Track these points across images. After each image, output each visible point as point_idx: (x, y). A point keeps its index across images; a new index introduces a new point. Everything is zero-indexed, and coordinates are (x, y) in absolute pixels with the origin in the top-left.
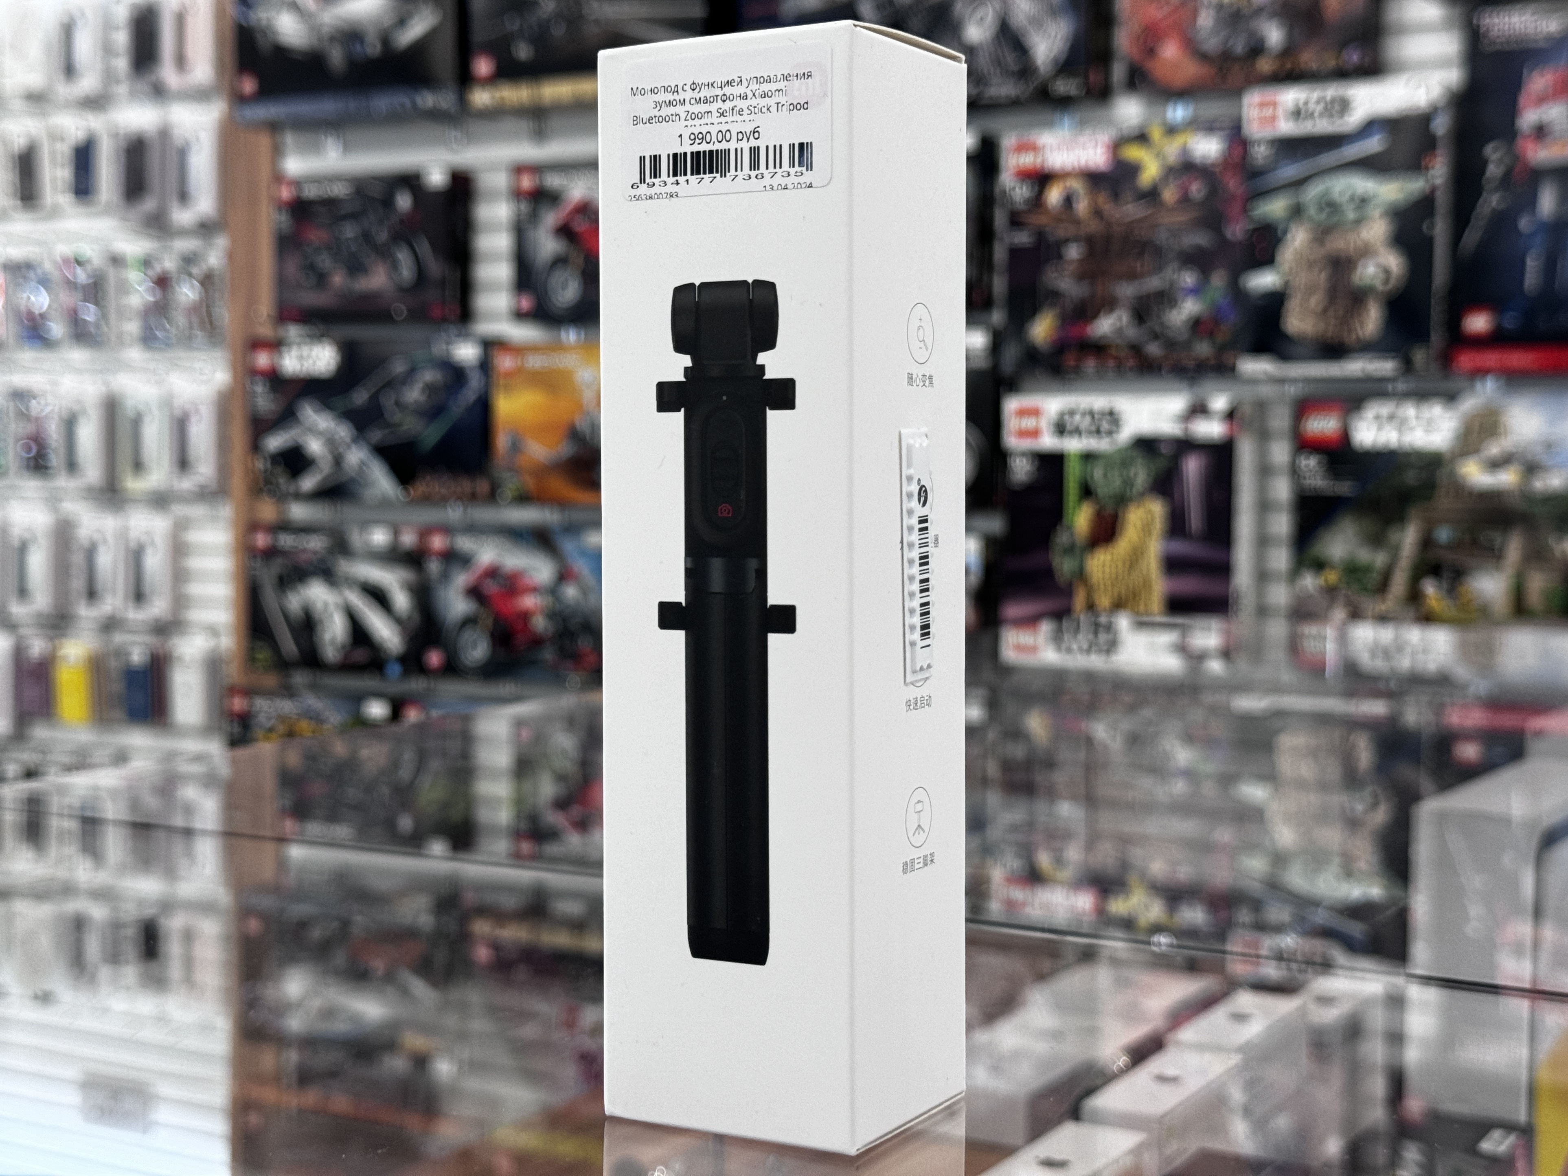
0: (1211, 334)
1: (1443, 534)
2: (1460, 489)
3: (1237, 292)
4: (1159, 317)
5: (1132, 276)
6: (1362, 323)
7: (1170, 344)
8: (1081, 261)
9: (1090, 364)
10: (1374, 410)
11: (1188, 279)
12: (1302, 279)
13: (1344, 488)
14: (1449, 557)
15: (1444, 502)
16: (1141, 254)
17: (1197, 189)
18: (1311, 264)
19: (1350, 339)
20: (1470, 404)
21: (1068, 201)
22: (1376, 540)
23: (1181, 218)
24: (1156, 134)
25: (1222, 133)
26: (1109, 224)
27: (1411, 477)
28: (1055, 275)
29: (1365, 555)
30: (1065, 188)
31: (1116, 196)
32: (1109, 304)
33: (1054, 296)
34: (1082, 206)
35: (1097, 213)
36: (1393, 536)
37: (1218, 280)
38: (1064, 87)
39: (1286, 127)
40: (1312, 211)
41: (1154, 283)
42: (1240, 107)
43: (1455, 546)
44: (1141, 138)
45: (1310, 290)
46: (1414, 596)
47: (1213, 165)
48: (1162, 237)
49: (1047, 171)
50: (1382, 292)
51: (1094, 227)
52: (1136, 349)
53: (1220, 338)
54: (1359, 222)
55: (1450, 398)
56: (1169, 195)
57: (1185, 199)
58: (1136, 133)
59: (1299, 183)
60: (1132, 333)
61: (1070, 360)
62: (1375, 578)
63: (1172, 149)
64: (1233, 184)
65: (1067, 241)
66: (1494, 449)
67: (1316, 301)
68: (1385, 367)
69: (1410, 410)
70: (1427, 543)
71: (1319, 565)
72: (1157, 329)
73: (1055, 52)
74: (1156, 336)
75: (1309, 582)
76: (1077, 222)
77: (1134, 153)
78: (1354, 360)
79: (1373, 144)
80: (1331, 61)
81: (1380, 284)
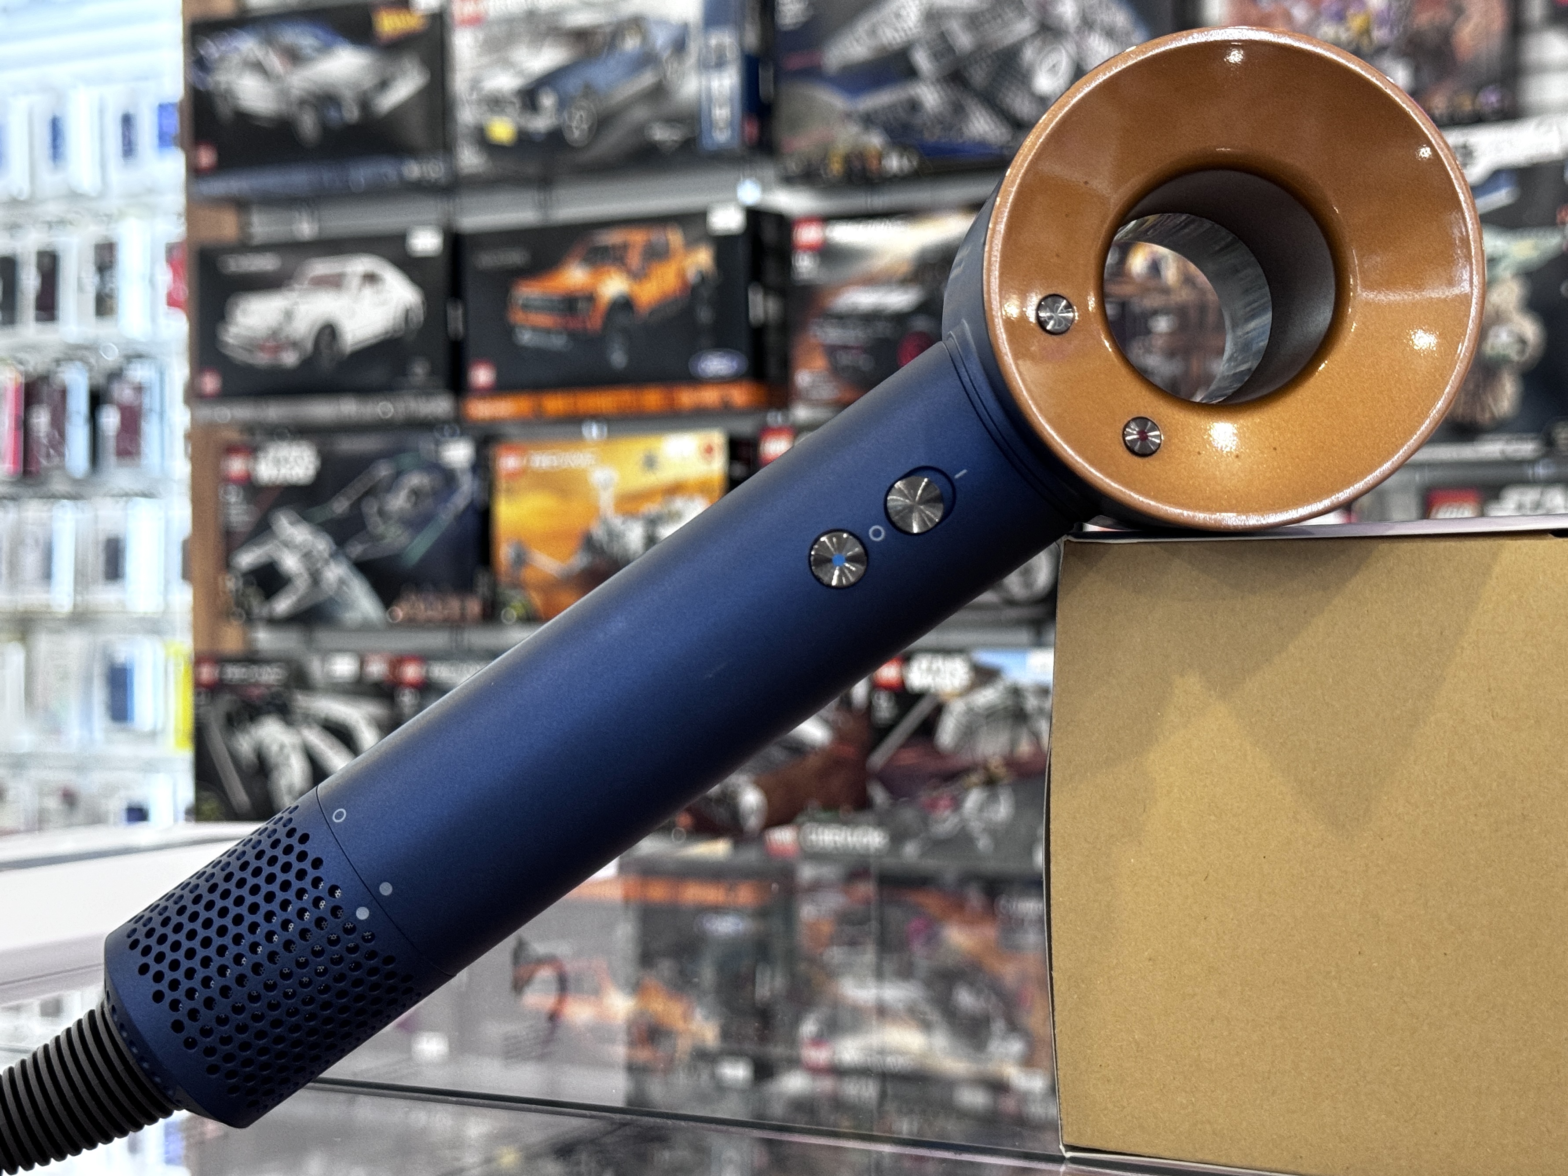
6: (1495, 400)
8: (1172, 334)
10: (1512, 497)
19: (1484, 418)
21: (1155, 269)
26: (1203, 293)
30: (1152, 253)
34: (1170, 274)
35: (1188, 283)
50: (1518, 363)
51: (1184, 295)
54: (1488, 284)
65: (1155, 313)
68: (1525, 448)
69: (1553, 496)
76: (1166, 291)
78: (1492, 440)
79: (1501, 197)
80: (1467, 105)
81: (1513, 354)
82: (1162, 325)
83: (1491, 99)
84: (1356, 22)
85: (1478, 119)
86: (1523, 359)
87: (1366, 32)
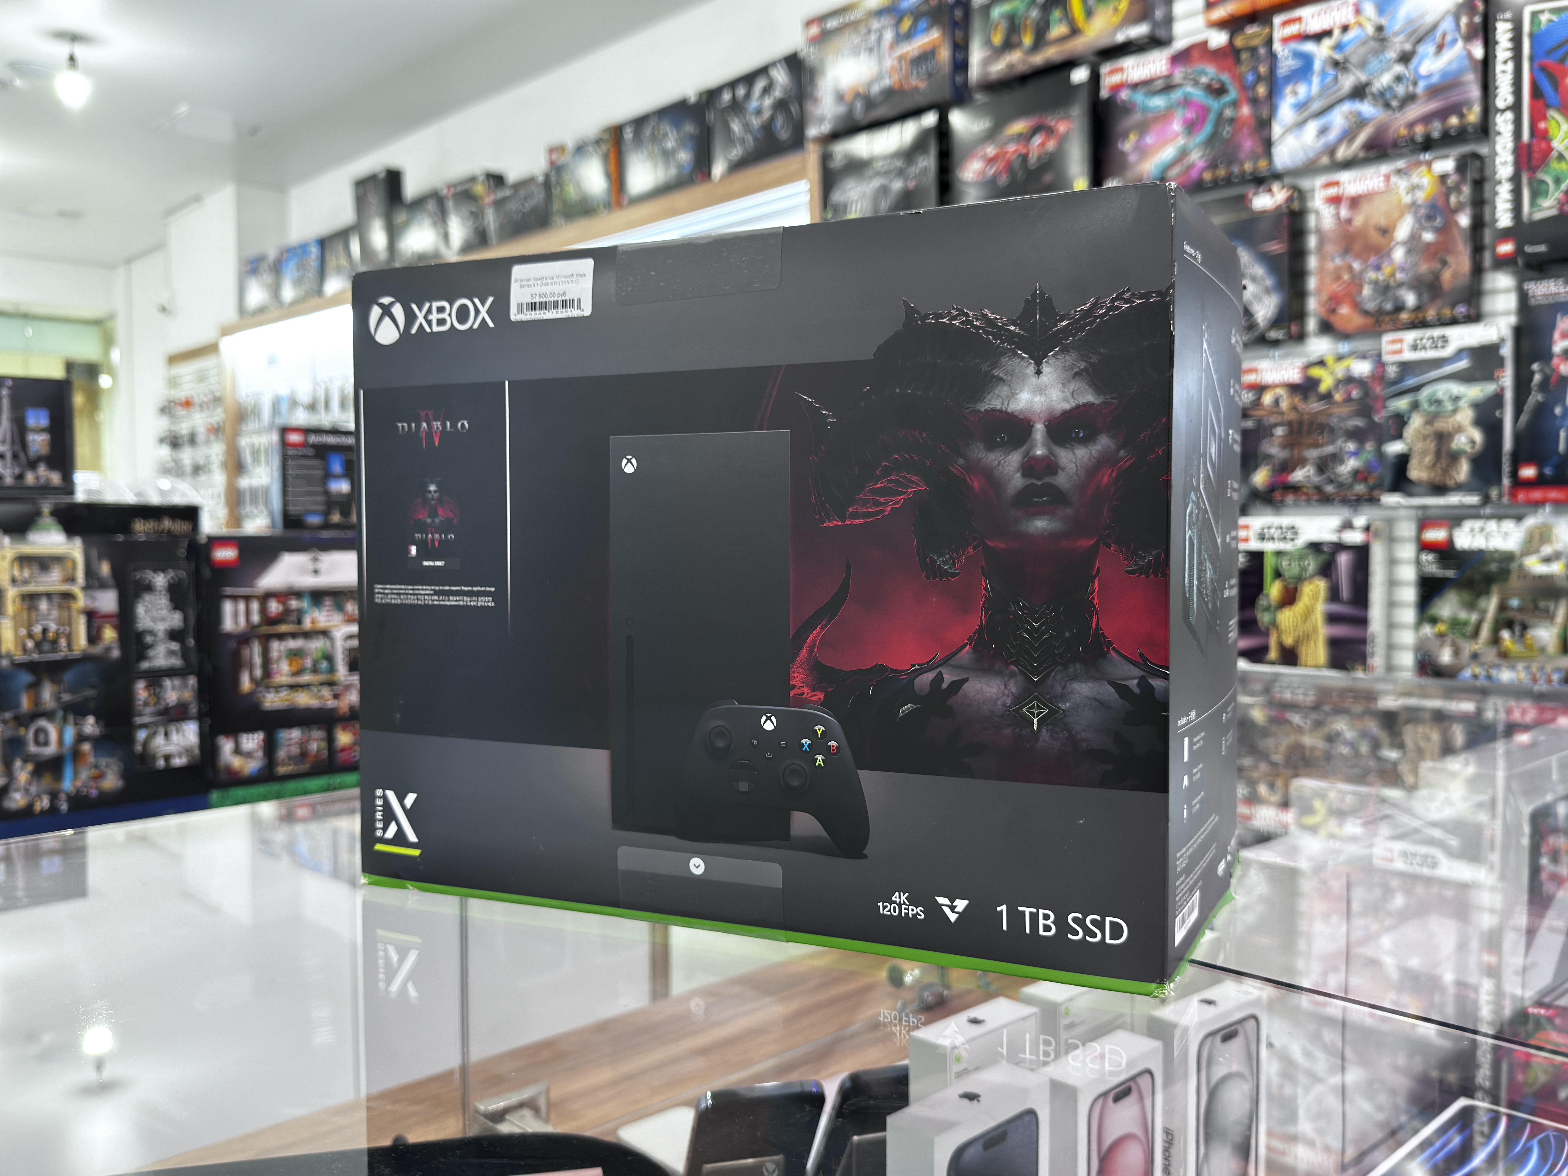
0: (1365, 480)
1: (1515, 603)
2: (1524, 574)
3: (1380, 455)
4: (1333, 469)
5: (1316, 445)
6: (1458, 474)
7: (1340, 485)
8: (1284, 436)
9: (1290, 498)
10: (1468, 525)
11: (1351, 446)
12: (1419, 446)
13: (1450, 573)
14: (1518, 617)
15: (1514, 582)
16: (1322, 433)
17: (1355, 394)
18: (1425, 438)
19: (1450, 483)
20: (1531, 521)
21: (1277, 402)
22: (1471, 606)
23: (1345, 410)
24: (1330, 360)
25: (1370, 359)
26: (1302, 415)
27: (1493, 567)
28: (1268, 446)
29: (1463, 615)
30: (1275, 394)
31: (1305, 398)
32: (1301, 462)
33: (1268, 457)
34: (1284, 405)
35: (1294, 408)
36: (1482, 603)
37: (1369, 446)
38: (1273, 335)
39: (1408, 356)
40: (1425, 406)
41: (1329, 449)
42: (1380, 344)
43: (1520, 609)
44: (1321, 363)
45: (1424, 453)
46: (1495, 640)
47: (1367, 377)
48: (1334, 421)
49: (1263, 384)
50: (1470, 453)
51: (1292, 416)
52: (1318, 489)
53: (1371, 482)
54: (1455, 411)
55: (1519, 518)
56: (1338, 397)
57: (1348, 400)
58: (1318, 360)
59: (1417, 389)
60: (1316, 479)
61: (1277, 495)
62: (1469, 629)
63: (1340, 370)
64: (1378, 389)
65: (1276, 425)
66: (1547, 550)
67: (1428, 459)
68: (1473, 499)
69: (1492, 525)
70: (1503, 607)
71: (1434, 621)
72: (1332, 477)
73: (1269, 315)
74: (1331, 481)
75: (1427, 630)
76: (1282, 413)
77: (1316, 372)
78: (1453, 495)
79: (1463, 364)
80: (1447, 313)
81: (1468, 449)
82: (1279, 431)
83: (1461, 310)
84: (1387, 269)
85: (1454, 322)
86: (1474, 451)
87: (1393, 275)
